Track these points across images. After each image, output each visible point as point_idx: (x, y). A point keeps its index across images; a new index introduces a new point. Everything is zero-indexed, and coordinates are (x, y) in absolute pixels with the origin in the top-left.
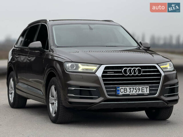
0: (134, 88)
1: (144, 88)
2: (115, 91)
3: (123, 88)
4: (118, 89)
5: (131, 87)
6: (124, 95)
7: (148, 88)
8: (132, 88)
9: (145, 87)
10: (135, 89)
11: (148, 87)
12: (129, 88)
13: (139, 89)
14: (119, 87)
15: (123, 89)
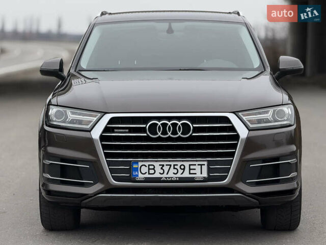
0: (170, 165)
1: (195, 165)
2: (129, 171)
3: (147, 164)
4: (135, 166)
5: (165, 163)
6: (147, 180)
7: (204, 165)
8: (167, 165)
9: (197, 163)
10: (174, 168)
11: (206, 163)
12: (160, 165)
13: (182, 167)
14: (137, 162)
15: (146, 166)
